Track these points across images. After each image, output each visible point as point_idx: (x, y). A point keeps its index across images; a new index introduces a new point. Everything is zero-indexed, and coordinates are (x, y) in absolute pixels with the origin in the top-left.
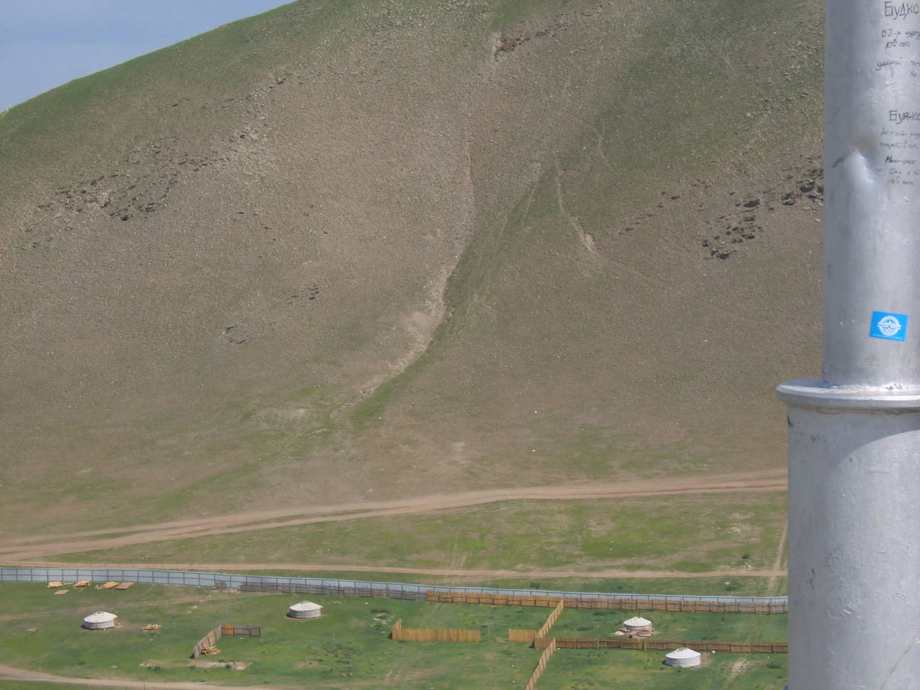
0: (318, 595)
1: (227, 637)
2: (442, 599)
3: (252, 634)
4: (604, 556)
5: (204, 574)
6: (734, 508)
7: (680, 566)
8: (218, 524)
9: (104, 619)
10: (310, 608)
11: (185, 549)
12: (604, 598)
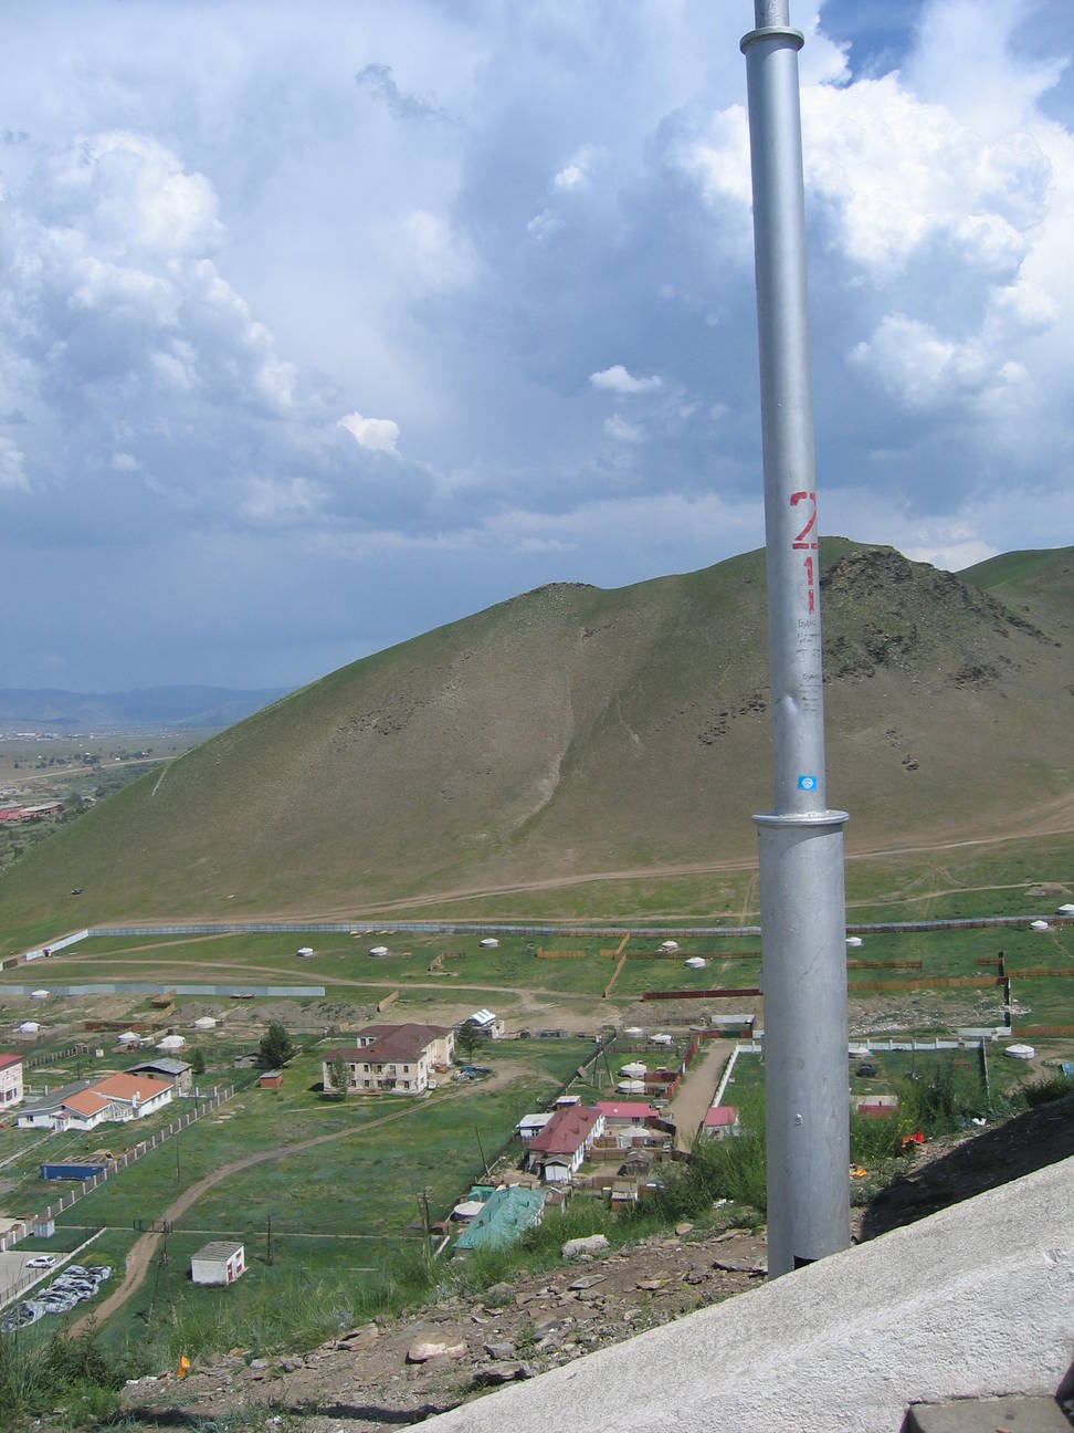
0: (496, 934)
1: (448, 959)
2: (565, 935)
3: (462, 957)
4: (650, 908)
5: (434, 925)
6: (722, 880)
7: (693, 913)
8: (441, 897)
9: (381, 950)
10: (492, 941)
11: (423, 912)
12: (651, 931)
